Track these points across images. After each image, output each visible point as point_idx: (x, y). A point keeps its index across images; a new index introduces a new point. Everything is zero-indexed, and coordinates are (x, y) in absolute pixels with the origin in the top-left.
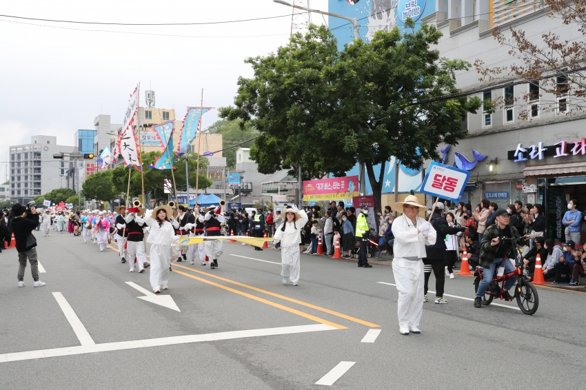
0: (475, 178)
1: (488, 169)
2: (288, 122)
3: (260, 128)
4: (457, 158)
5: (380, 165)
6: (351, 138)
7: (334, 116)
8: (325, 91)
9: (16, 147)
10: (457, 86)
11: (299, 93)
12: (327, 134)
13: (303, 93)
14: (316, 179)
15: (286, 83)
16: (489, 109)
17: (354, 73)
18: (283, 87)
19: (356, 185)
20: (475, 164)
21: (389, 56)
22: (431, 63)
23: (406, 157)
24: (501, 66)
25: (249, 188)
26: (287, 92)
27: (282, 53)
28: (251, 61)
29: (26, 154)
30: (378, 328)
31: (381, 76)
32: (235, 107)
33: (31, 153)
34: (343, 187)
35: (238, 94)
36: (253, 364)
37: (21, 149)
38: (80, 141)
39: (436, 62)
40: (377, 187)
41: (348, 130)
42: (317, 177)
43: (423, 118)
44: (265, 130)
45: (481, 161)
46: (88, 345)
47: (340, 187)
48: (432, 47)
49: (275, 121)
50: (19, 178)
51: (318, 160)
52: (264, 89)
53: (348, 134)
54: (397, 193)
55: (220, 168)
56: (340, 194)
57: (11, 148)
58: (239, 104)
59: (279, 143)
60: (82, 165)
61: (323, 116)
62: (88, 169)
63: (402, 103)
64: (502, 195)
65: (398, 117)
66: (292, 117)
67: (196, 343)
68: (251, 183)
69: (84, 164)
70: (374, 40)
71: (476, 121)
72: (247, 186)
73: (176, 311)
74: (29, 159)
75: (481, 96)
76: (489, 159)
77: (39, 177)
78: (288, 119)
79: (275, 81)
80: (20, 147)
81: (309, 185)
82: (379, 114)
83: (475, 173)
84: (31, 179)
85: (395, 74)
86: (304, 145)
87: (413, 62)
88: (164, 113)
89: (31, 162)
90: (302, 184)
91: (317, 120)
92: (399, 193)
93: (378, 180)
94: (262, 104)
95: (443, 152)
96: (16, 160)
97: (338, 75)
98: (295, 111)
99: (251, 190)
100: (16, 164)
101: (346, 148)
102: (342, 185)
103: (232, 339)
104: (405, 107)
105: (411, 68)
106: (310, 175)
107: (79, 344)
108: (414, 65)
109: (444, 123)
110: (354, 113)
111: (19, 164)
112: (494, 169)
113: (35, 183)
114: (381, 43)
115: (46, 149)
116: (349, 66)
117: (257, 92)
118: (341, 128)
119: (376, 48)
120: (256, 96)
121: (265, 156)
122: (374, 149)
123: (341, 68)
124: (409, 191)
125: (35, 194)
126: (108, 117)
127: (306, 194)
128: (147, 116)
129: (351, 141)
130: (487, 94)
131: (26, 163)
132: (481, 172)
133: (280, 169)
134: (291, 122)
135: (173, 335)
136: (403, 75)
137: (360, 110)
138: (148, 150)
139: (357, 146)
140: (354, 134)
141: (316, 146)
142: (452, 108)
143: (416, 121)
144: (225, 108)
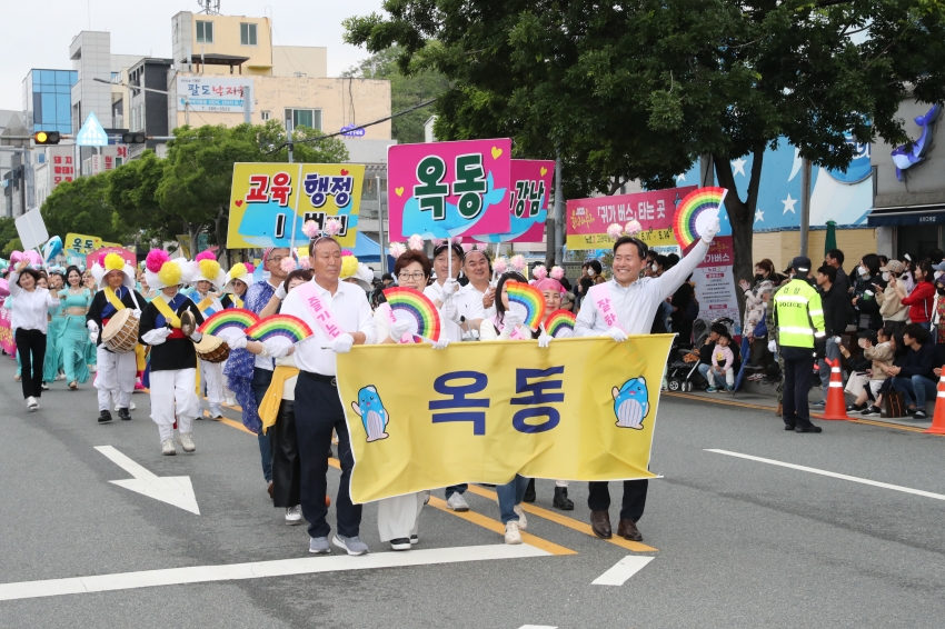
2: (514, 56)
3: (448, 68)
5: (748, 159)
6: (664, 97)
7: (626, 36)
12: (604, 86)
14: (601, 195)
23: (813, 139)
30: (648, 554)
32: (387, 17)
34: (661, 215)
38: (37, 97)
40: (743, 216)
41: (659, 72)
42: (603, 189)
44: (462, 75)
47: (656, 214)
49: (483, 51)
51: (598, 147)
53: (659, 85)
54: (809, 230)
55: (382, 167)
56: (656, 232)
58: (394, 9)
60: (42, 159)
62: (58, 170)
65: (797, 36)
66: (523, 45)
69: (48, 156)
73: (189, 514)
78: (512, 49)
81: (581, 211)
86: (551, 113)
88: (244, 27)
90: (564, 210)
91: (584, 49)
92: (813, 229)
93: (743, 197)
94: (452, 8)
95: (919, 123)
98: (528, 29)
101: (653, 122)
102: (660, 209)
106: (585, 184)
109: (912, 49)
110: (675, 31)
118: (643, 68)
122: (727, 121)
126: (103, 38)
127: (574, 232)
128: (200, 35)
129: (665, 104)
134: (519, 56)
137: (692, 22)
138: (197, 123)
139: (679, 116)
140: (674, 84)
141: (581, 115)
142: (935, 9)
143: (841, 45)
144: (362, 20)
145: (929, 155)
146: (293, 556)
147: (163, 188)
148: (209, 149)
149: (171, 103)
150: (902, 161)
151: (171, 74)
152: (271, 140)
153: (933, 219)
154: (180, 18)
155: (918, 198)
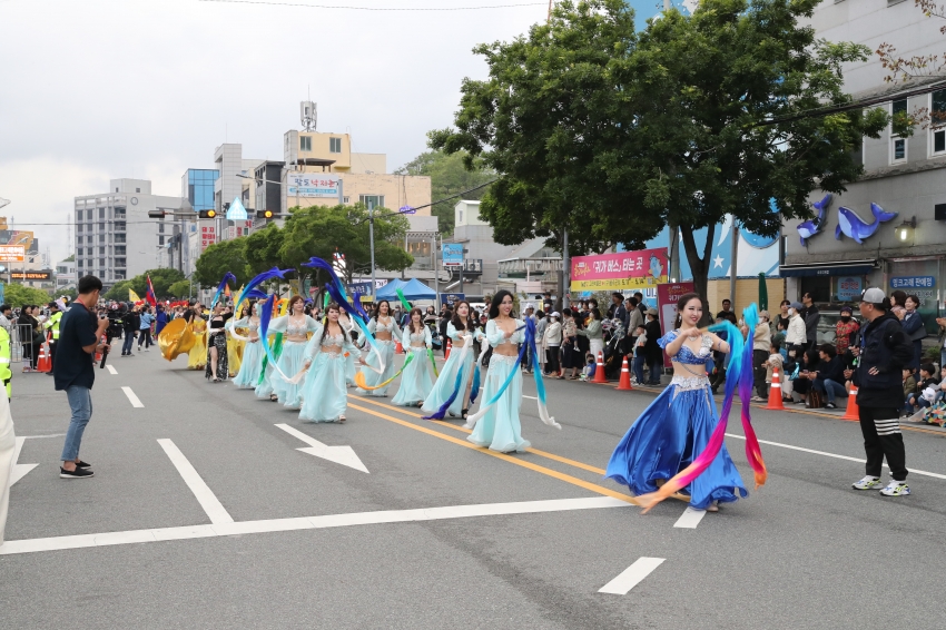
0: (874, 252)
1: (899, 236)
2: (548, 156)
3: (499, 166)
4: (842, 218)
5: (705, 230)
6: (656, 183)
7: (626, 144)
8: (612, 102)
9: (85, 199)
10: (844, 90)
11: (566, 105)
12: (614, 176)
13: (573, 105)
14: (594, 254)
15: (544, 87)
16: (902, 129)
17: (663, 70)
18: (539, 95)
19: (663, 263)
20: (875, 227)
21: (724, 39)
22: (800, 49)
23: (752, 215)
24: (926, 54)
25: (477, 269)
26: (547, 103)
27: (538, 35)
28: (483, 50)
29: (102, 211)
31: (710, 75)
32: (457, 130)
33: (110, 208)
34: (640, 268)
35: (461, 108)
36: (494, 558)
37: (93, 201)
38: (192, 188)
39: (808, 48)
40: (701, 267)
41: (651, 168)
42: (596, 250)
43: (783, 146)
44: (508, 170)
45: (886, 222)
46: (222, 524)
47: (635, 267)
48: (801, 22)
49: (526, 154)
50: (90, 251)
51: (597, 221)
52: (507, 99)
53: (652, 176)
54: (735, 279)
55: (427, 235)
56: (633, 279)
57: (76, 200)
58: (462, 125)
59: (531, 192)
60: (194, 229)
61: (609, 144)
62: (204, 236)
63: (746, 121)
64: (924, 282)
65: (741, 146)
66: (555, 148)
67: (398, 523)
68: (480, 261)
69: (198, 227)
70: (700, 12)
71: (877, 152)
72: (473, 265)
73: (362, 473)
74: (106, 218)
75: (888, 108)
76: (900, 220)
77: (123, 249)
78: (547, 152)
79: (525, 84)
80: (92, 197)
81: (581, 265)
82: (706, 141)
83: (874, 244)
84: (110, 253)
85: (735, 70)
86: (574, 196)
87: (767, 49)
88: (332, 140)
89: (110, 223)
90: (569, 262)
91: (598, 152)
92: (739, 278)
93: (701, 255)
94: (503, 124)
95: (817, 207)
96: (85, 220)
97: (635, 73)
98: (560, 138)
99: (480, 273)
100: (85, 228)
101: (648, 201)
102: (639, 263)
103: (457, 519)
104: (751, 127)
105: (764, 59)
106: (583, 246)
107: (208, 522)
108: (769, 55)
109: (820, 155)
110: (662, 139)
111: (90, 227)
112: (908, 236)
113: (117, 260)
114: (711, 16)
115: (134, 201)
116: (655, 58)
117: (494, 103)
118: (639, 165)
119: (703, 24)
120: (492, 110)
121: (507, 214)
122: (695, 202)
123: (640, 62)
124: (757, 275)
125: (117, 277)
126: (238, 147)
127: (576, 279)
128: (303, 146)
129: (658, 188)
130: (900, 104)
131: (102, 225)
132: (886, 241)
133: (531, 237)
134: (551, 159)
135: (359, 511)
136: (749, 73)
137: (672, 135)
138: (305, 205)
139: (667, 196)
140: (662, 176)
141: (595, 198)
142: (835, 129)
143: (770, 152)
144: (439, 133)
145: (824, 229)
146: (450, 504)
147: (284, 248)
148: (316, 222)
149: (283, 192)
150: (805, 233)
151: (283, 172)
152: (357, 215)
153: (827, 272)
154: (290, 134)
155: (816, 258)
